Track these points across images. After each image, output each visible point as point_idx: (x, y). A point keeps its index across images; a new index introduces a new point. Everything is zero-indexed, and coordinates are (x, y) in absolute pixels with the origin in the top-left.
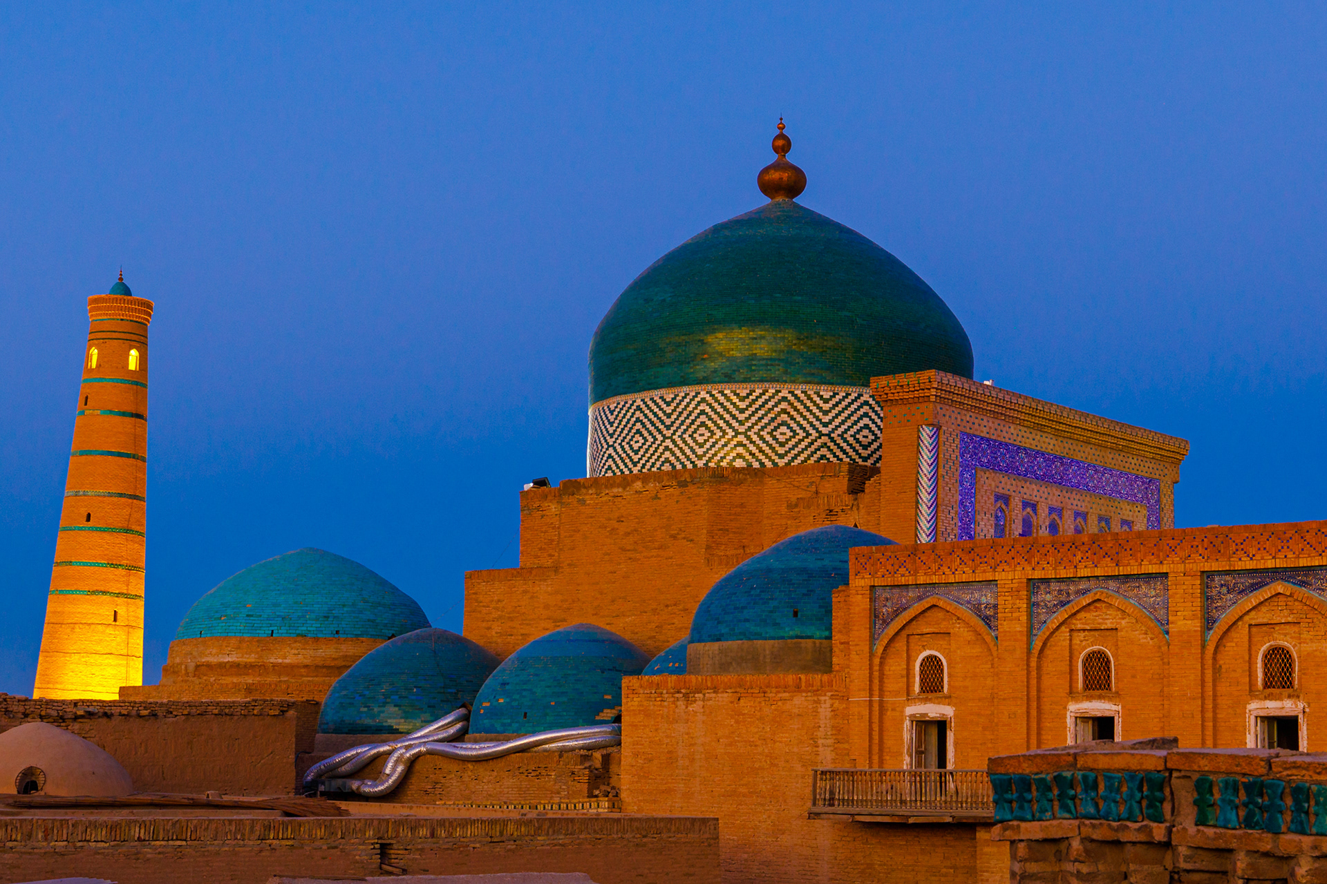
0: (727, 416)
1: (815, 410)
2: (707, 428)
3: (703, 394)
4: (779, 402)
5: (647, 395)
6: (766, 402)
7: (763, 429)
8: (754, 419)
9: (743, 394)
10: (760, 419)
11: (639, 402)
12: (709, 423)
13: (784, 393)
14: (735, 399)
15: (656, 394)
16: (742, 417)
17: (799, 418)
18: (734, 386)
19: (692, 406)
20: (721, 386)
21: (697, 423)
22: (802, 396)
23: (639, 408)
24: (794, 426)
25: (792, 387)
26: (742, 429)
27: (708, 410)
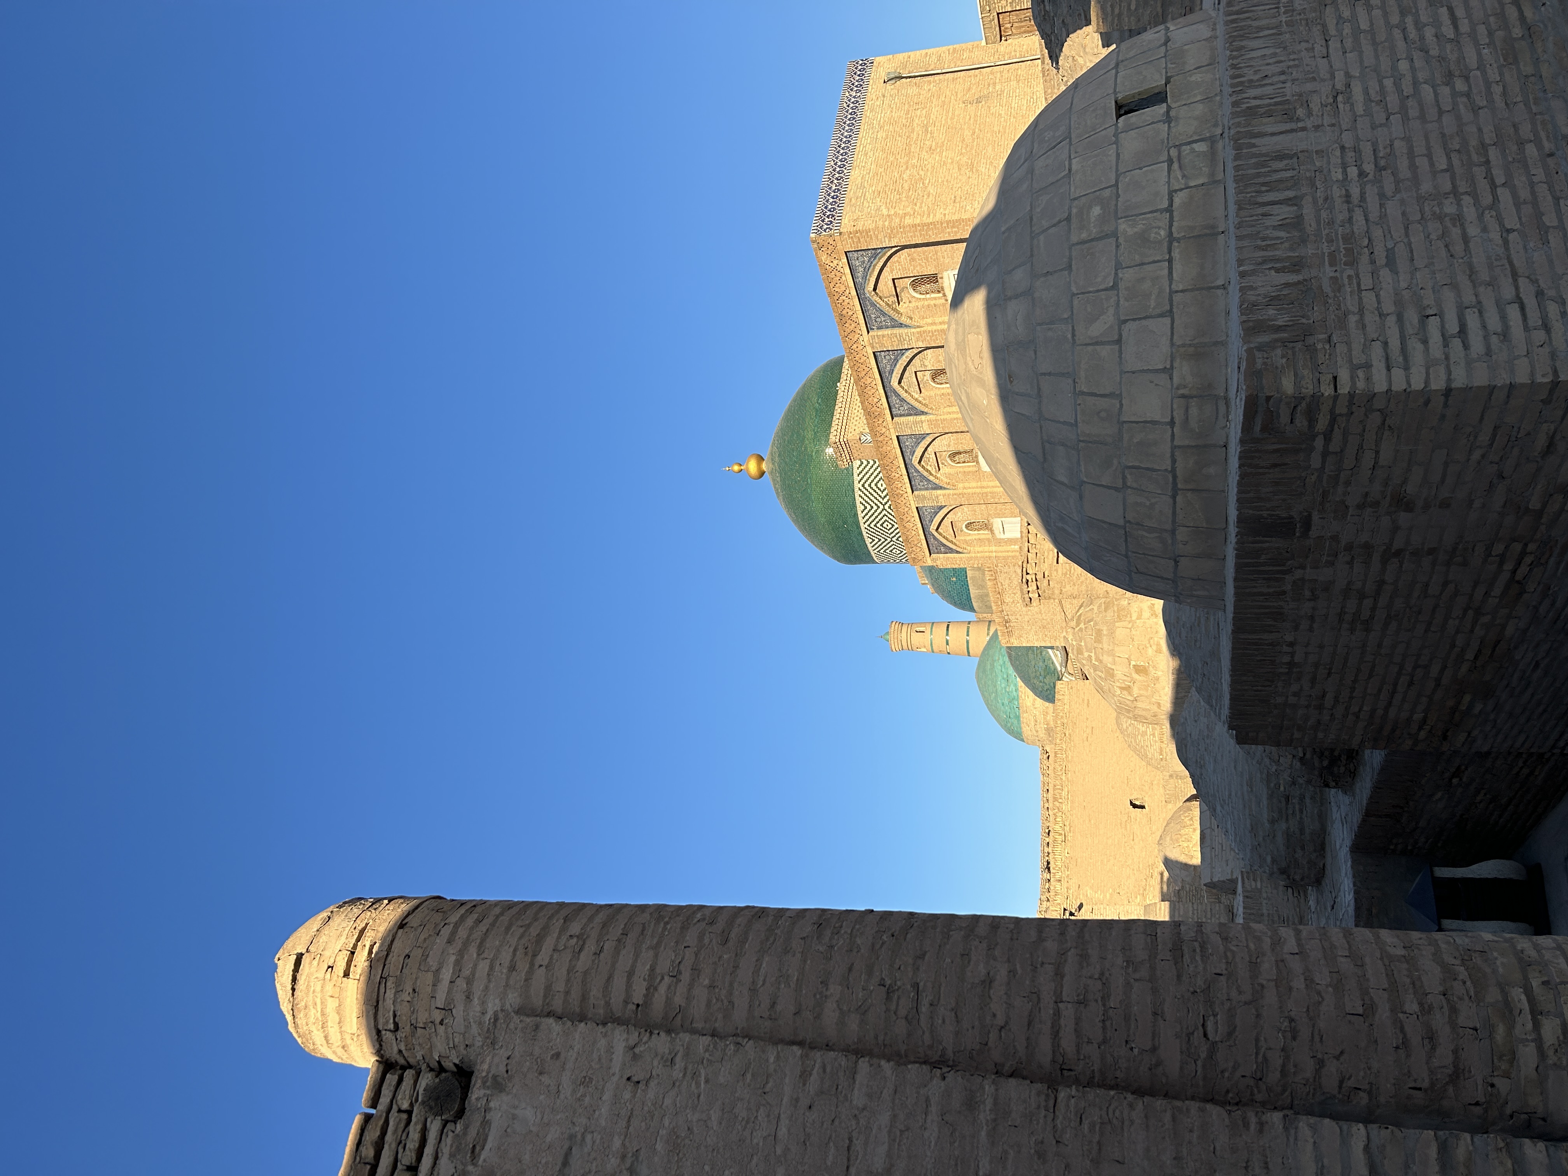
0: (876, 514)
1: (867, 469)
2: (883, 523)
3: (866, 526)
4: (865, 488)
5: (871, 549)
6: (865, 495)
7: (880, 496)
8: (876, 501)
9: (863, 507)
10: (876, 498)
11: (875, 551)
12: (881, 522)
13: (860, 486)
14: (866, 511)
15: (869, 546)
16: (875, 507)
17: (872, 477)
18: (859, 512)
19: (872, 530)
20: (860, 518)
21: (881, 528)
22: (861, 476)
23: (878, 552)
24: (877, 479)
25: (856, 482)
26: (881, 507)
27: (874, 523)
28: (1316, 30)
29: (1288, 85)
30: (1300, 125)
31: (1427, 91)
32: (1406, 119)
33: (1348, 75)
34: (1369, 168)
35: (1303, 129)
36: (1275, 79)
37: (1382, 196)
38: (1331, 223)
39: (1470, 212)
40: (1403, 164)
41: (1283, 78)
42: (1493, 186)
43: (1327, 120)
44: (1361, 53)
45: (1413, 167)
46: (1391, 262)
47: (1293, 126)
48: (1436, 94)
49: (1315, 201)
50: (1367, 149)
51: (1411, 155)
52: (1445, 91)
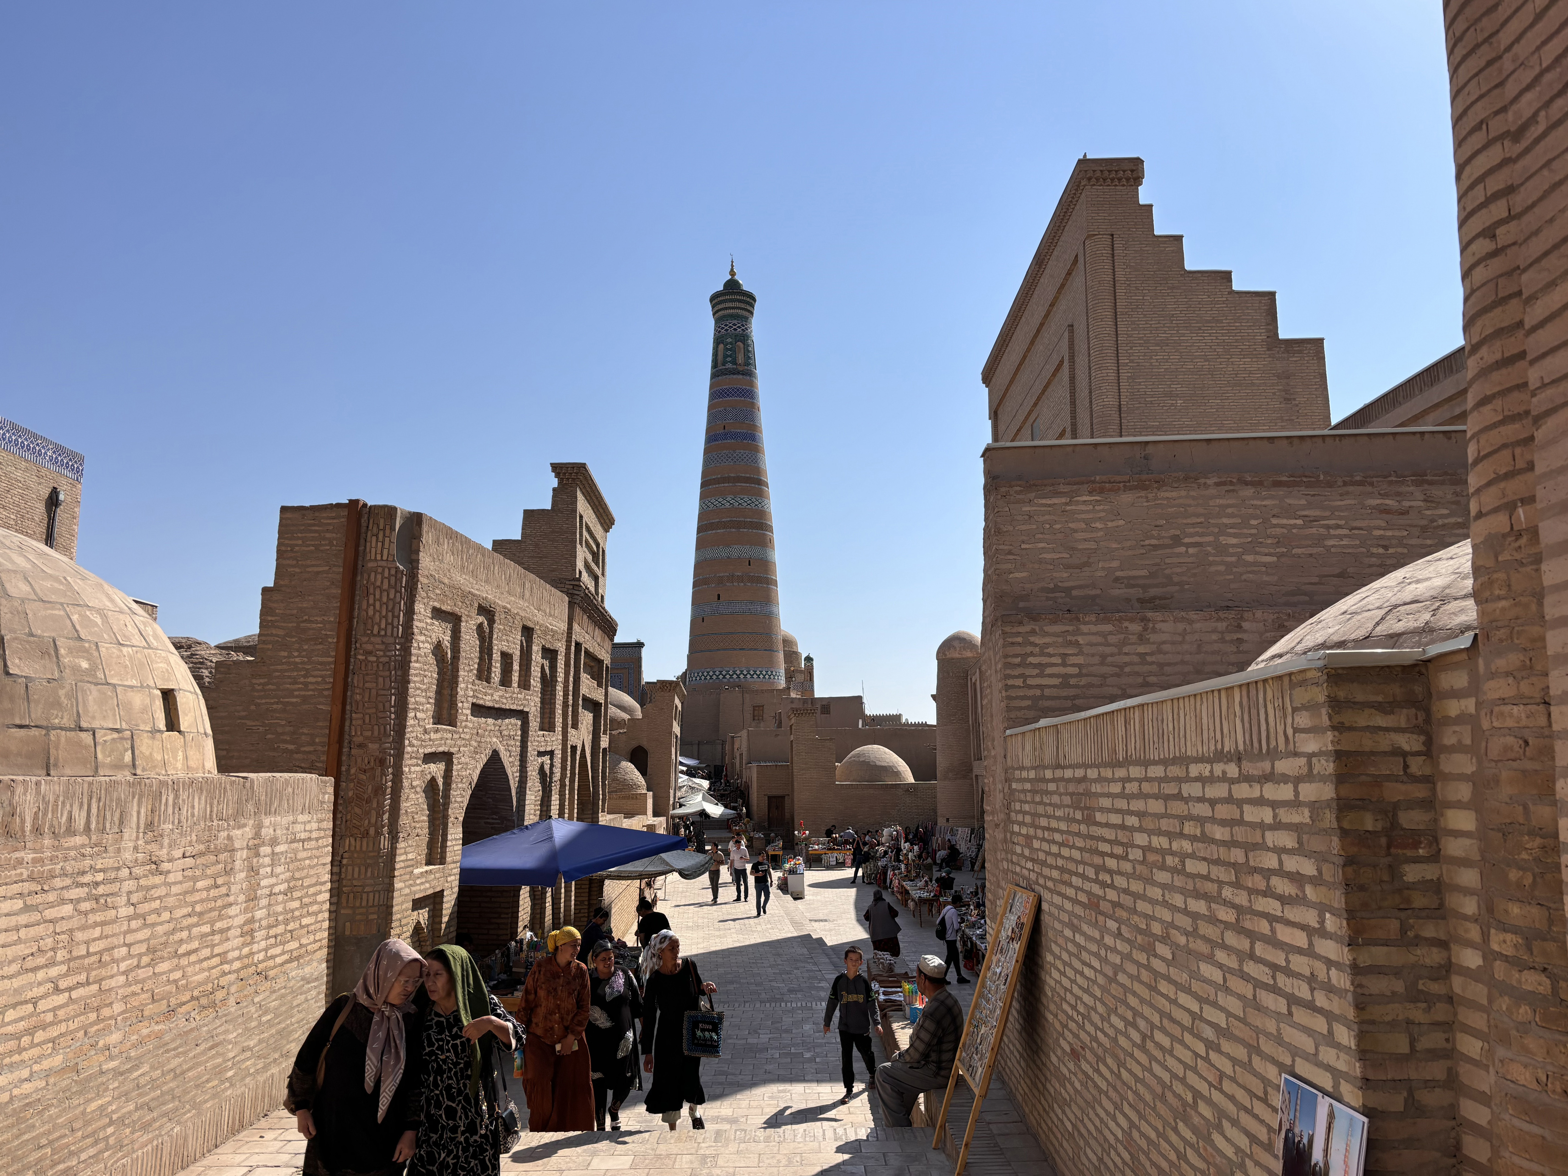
28: (202, 847)
29: (171, 826)
30: (141, 835)
31: (145, 934)
32: (130, 918)
33: (169, 872)
34: (101, 890)
35: (137, 838)
36: (177, 816)
37: (79, 901)
38: (66, 859)
39: (54, 972)
40: (98, 917)
41: (176, 821)
42: (70, 989)
43: (140, 856)
44: (180, 883)
45: (96, 924)
46: (27, 908)
47: (141, 830)
48: (141, 942)
49: (83, 846)
50: (114, 888)
51: (103, 924)
52: (143, 948)
